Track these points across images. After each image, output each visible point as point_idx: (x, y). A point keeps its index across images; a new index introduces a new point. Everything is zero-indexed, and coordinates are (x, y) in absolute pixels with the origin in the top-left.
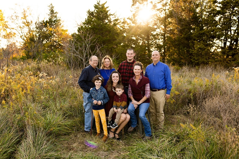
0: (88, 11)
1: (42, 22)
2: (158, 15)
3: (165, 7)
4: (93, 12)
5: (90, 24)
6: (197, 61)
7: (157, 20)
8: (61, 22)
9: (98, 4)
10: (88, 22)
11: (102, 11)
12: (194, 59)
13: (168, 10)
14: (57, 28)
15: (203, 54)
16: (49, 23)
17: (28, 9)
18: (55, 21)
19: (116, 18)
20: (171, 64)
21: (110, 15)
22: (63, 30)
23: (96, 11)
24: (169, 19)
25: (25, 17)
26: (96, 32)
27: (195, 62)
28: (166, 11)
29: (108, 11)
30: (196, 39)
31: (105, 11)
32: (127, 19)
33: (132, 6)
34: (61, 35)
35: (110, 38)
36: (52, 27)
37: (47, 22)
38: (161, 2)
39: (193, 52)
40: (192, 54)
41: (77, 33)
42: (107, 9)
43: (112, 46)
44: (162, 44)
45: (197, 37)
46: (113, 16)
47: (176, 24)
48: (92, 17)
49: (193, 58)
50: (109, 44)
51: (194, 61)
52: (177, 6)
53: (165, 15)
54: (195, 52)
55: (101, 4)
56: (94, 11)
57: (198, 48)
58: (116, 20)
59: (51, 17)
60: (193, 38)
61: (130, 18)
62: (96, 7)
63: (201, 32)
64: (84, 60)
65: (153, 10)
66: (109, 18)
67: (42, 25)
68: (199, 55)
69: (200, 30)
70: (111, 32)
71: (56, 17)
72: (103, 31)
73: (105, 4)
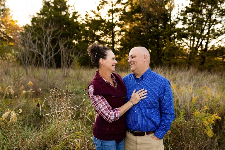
0: (44, 1)
4: (49, 2)
13: (136, 4)
14: (5, 18)
18: (2, 9)
21: (69, 6)
22: (12, 21)
23: (52, 1)
24: (136, 14)
30: (167, 38)
31: (63, 1)
32: (91, 11)
34: (10, 26)
41: (31, 25)
45: (169, 36)
46: (73, 8)
47: (145, 20)
49: (163, 58)
51: (165, 61)
57: (170, 48)
58: (76, 13)
64: (44, 57)
65: (118, 4)
66: (66, 10)
70: (71, 25)
71: (4, 5)
72: (61, 24)
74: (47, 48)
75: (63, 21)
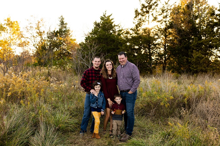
0: (95, 23)
1: (53, 32)
2: (159, 26)
3: (165, 19)
4: (99, 24)
5: (97, 34)
6: (196, 69)
7: (158, 31)
8: (70, 32)
9: (104, 16)
10: (95, 32)
11: (107, 22)
12: (193, 67)
13: (169, 21)
14: (67, 37)
15: (201, 62)
16: (59, 33)
17: (41, 20)
18: (64, 31)
19: (120, 29)
20: (170, 72)
21: (115, 26)
22: (71, 39)
23: (101, 23)
24: (169, 30)
25: (38, 28)
26: (101, 41)
28: (167, 22)
29: (113, 22)
30: (195, 48)
31: (110, 22)
32: (130, 29)
33: (135, 19)
34: (70, 44)
35: (114, 47)
36: (62, 37)
37: (57, 31)
38: (161, 14)
39: (192, 60)
40: (190, 62)
41: (84, 42)
42: (112, 21)
43: (115, 54)
44: (162, 52)
45: (196, 47)
46: (118, 27)
47: (176, 34)
48: (98, 27)
49: (192, 66)
50: (114, 52)
51: (193, 68)
52: (177, 18)
53: (165, 26)
54: (194, 60)
55: (106, 16)
56: (100, 22)
57: (196, 57)
58: (120, 31)
59: (61, 28)
60: (192, 48)
61: (133, 29)
62: (102, 19)
63: (199, 42)
65: (154, 22)
66: (113, 29)
67: (53, 35)
68: (197, 64)
69: (199, 40)
70: (115, 42)
71: (65, 27)
72: (108, 41)
73: (110, 16)
75: (109, 38)
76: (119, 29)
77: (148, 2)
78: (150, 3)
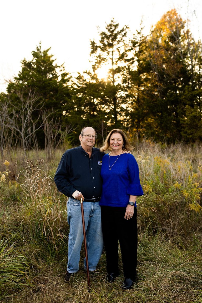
0: (23, 61)
4: (31, 63)
5: (27, 80)
6: (191, 136)
9: (38, 50)
10: (23, 77)
11: (45, 60)
12: (186, 133)
19: (65, 72)
21: (57, 66)
23: (34, 61)
24: (145, 74)
27: (186, 136)
29: (53, 61)
30: (188, 103)
31: (49, 60)
32: (84, 72)
33: (92, 54)
38: (132, 49)
39: (185, 121)
41: (7, 93)
42: (51, 59)
45: (189, 101)
46: (61, 69)
47: (157, 81)
48: (28, 69)
49: (183, 131)
52: (157, 56)
54: (188, 121)
55: (42, 50)
56: (32, 61)
57: (192, 116)
58: (64, 75)
60: (182, 102)
61: (88, 71)
62: (35, 55)
63: (194, 93)
64: (22, 134)
65: (121, 61)
66: (54, 72)
69: (192, 90)
70: (59, 92)
72: (46, 91)
73: (48, 50)
74: (26, 123)
75: (49, 86)
76: (62, 72)
77: (111, 30)
78: (113, 31)
